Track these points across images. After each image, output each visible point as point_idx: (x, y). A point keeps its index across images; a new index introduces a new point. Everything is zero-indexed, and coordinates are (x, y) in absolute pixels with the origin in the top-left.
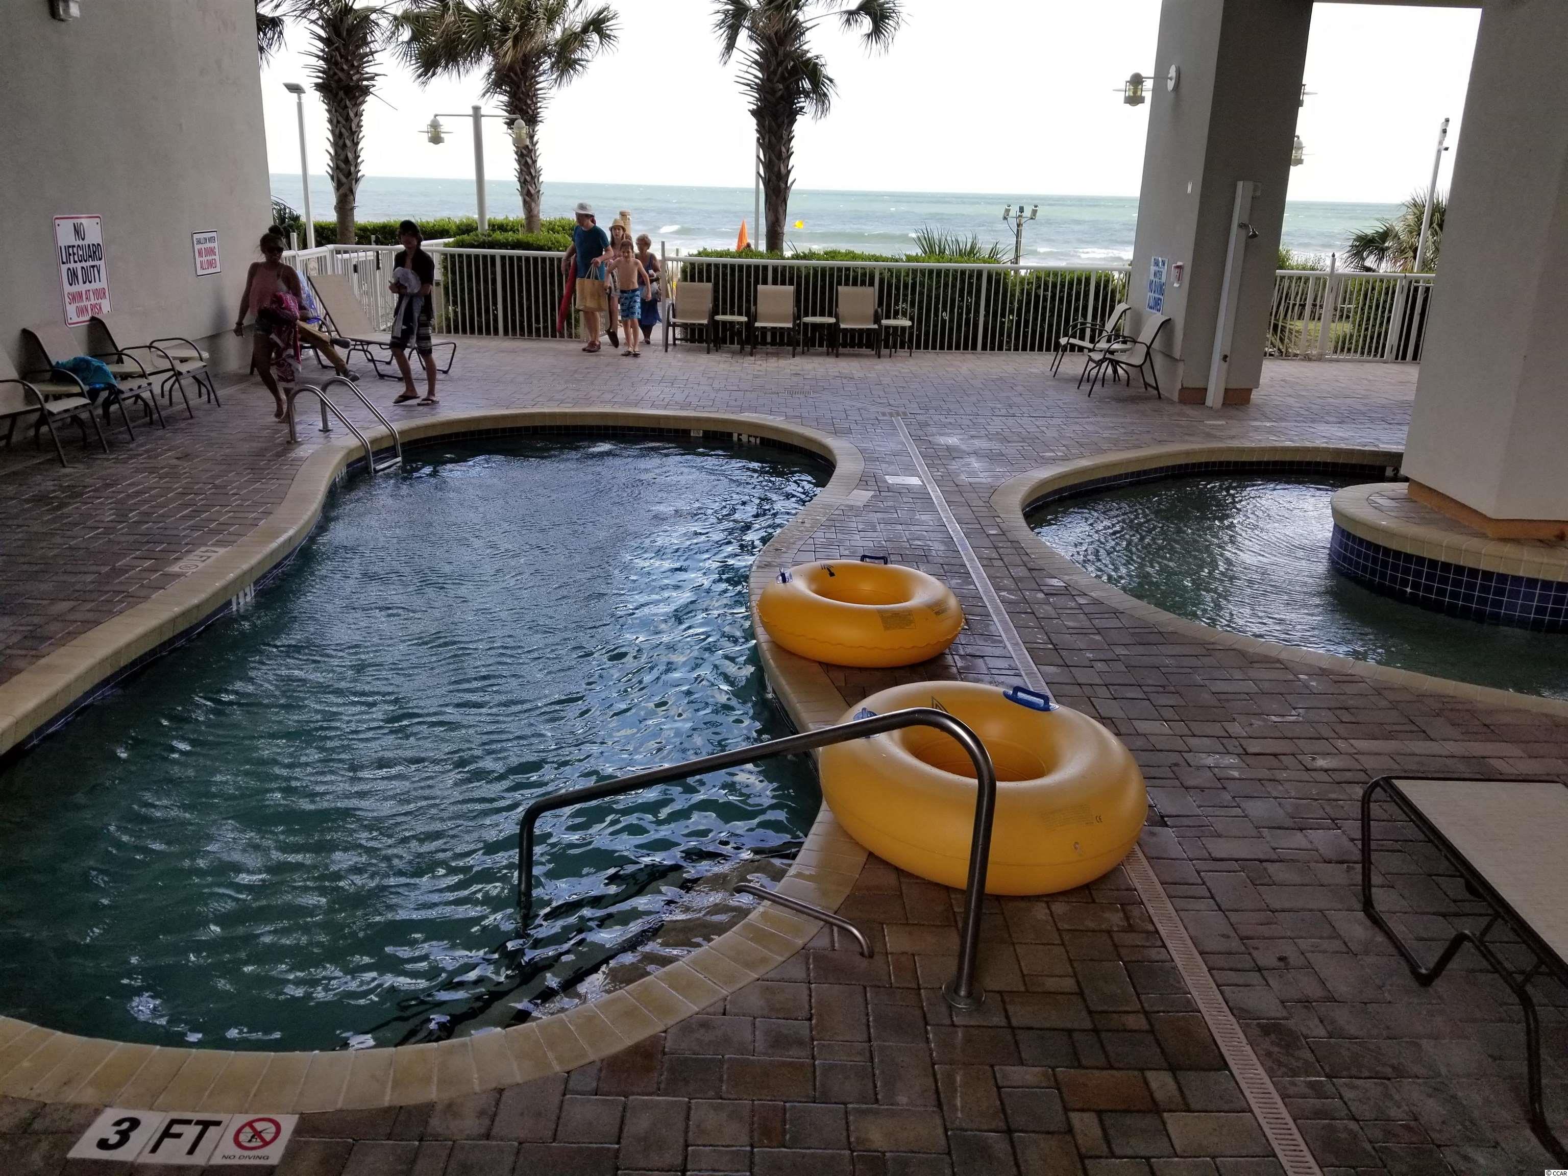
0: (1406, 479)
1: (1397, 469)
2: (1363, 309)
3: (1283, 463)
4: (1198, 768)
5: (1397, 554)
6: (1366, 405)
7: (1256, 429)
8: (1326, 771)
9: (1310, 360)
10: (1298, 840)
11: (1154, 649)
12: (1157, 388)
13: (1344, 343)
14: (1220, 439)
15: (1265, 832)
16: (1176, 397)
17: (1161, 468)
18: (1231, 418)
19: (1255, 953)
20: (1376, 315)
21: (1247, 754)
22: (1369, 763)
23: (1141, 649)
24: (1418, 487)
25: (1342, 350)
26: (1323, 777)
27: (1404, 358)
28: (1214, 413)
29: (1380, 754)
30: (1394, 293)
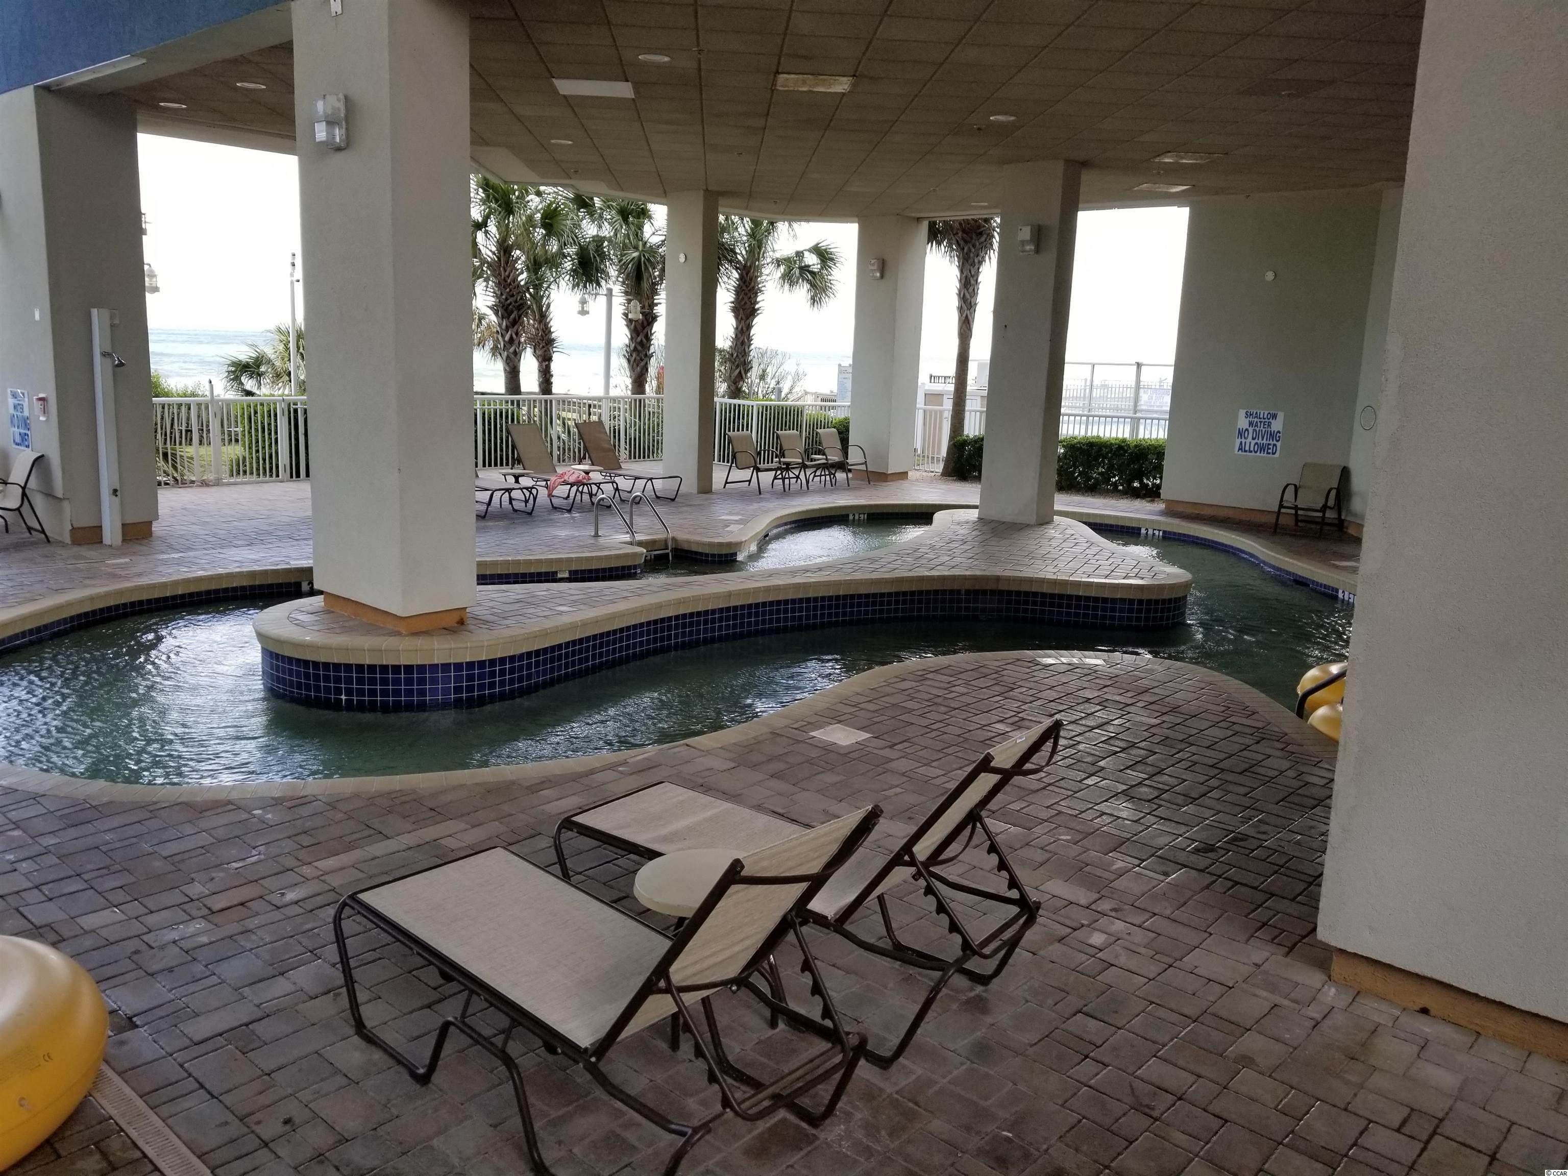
0: (321, 593)
1: (311, 583)
2: (250, 433)
3: (199, 594)
4: (162, 947)
5: (326, 665)
6: (270, 524)
7: (165, 562)
8: (296, 903)
9: (207, 485)
10: (282, 986)
11: (89, 828)
12: (43, 532)
13: (238, 465)
14: (126, 578)
15: (246, 991)
16: (68, 540)
17: (65, 620)
18: (134, 554)
19: (258, 1129)
20: (264, 437)
21: (213, 913)
22: (336, 881)
23: (72, 832)
24: (333, 599)
25: (238, 473)
26: (296, 910)
27: (298, 476)
28: (115, 551)
29: (344, 868)
30: (276, 415)
